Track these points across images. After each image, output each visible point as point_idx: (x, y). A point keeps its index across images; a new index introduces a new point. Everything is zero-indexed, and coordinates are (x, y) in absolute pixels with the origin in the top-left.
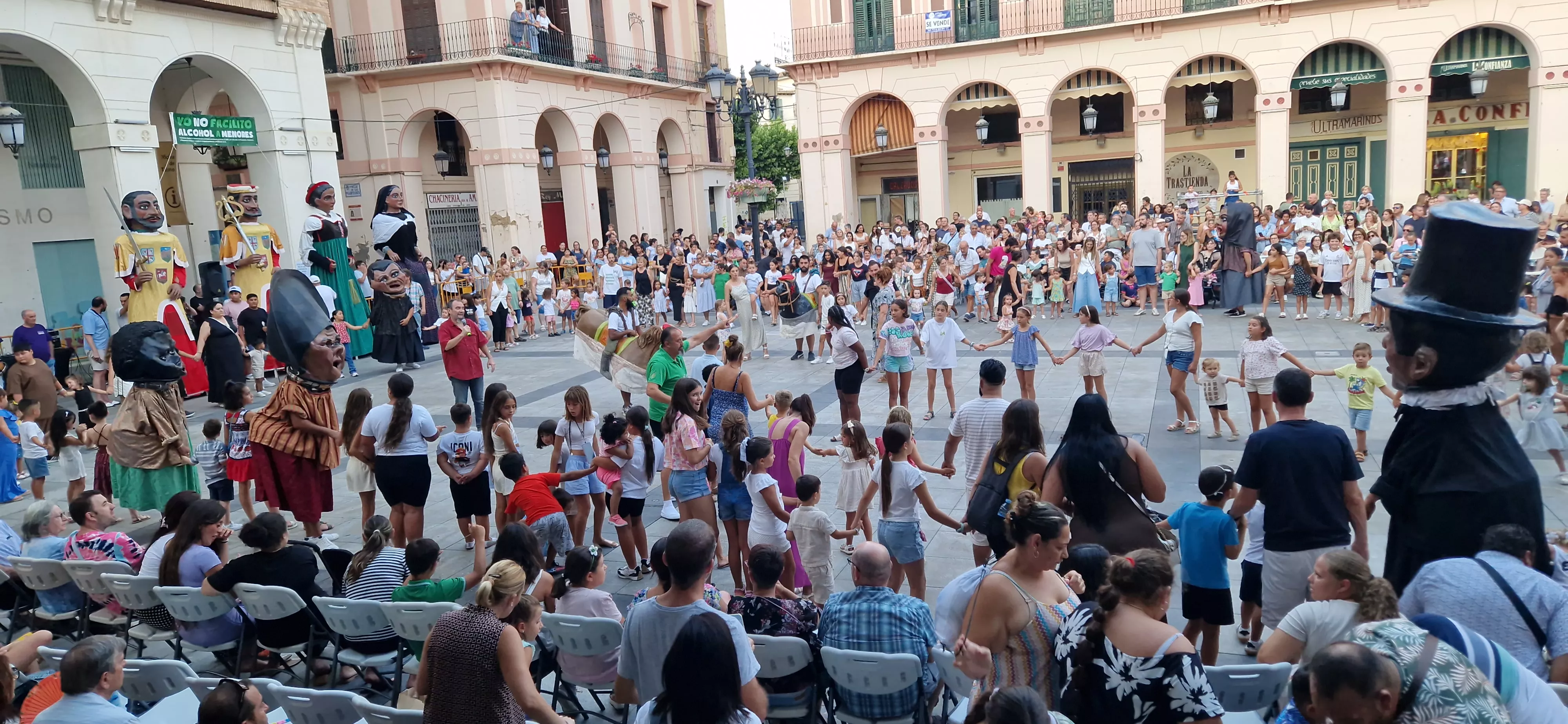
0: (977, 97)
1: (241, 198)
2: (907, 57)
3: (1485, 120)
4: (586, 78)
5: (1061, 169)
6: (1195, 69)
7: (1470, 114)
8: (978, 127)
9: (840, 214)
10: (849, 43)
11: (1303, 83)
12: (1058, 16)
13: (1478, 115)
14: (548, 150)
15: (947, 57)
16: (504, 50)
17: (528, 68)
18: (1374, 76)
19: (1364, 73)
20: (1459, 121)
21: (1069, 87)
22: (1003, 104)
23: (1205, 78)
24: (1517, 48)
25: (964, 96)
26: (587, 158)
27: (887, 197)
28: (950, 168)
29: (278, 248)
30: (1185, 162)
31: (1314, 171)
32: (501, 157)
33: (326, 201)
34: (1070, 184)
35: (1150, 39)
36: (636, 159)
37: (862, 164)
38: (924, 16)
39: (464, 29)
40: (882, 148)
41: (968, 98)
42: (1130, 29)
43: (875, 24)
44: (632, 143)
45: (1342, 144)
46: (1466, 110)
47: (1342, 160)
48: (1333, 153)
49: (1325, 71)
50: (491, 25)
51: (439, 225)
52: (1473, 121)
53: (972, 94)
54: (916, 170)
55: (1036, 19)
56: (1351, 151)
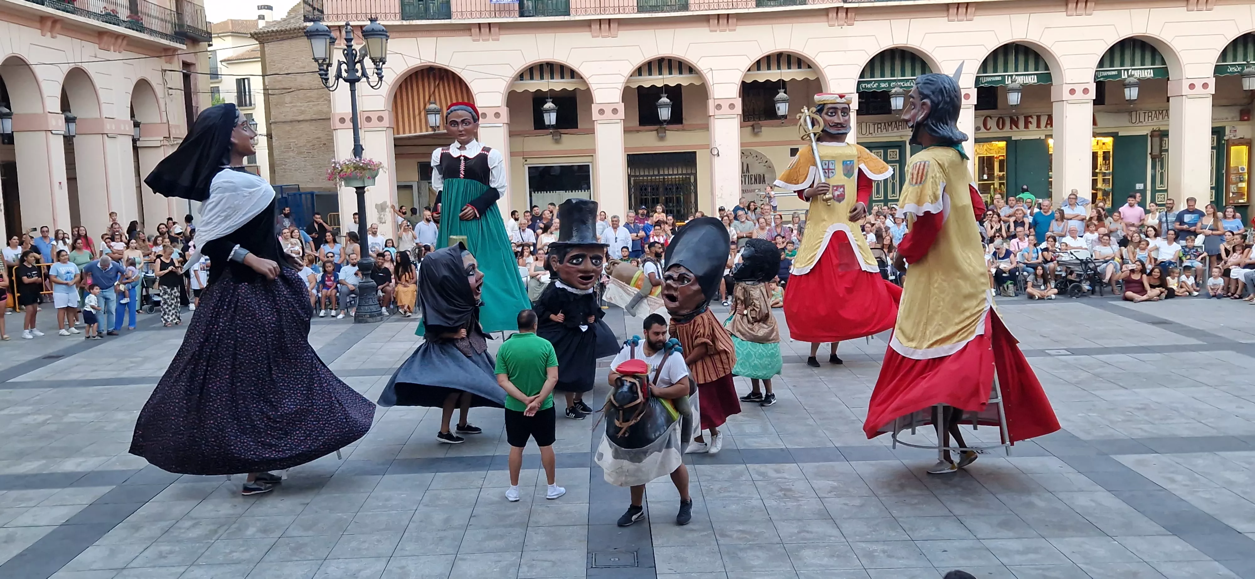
0: (542, 78)
2: (467, 28)
3: (1005, 130)
6: (764, 65)
7: (992, 123)
8: (547, 111)
9: (385, 203)
11: (863, 85)
13: (998, 126)
15: (511, 32)
20: (983, 129)
21: (641, 74)
22: (570, 88)
23: (774, 75)
24: (1041, 65)
25: (527, 76)
26: (53, 124)
35: (725, 31)
36: (108, 127)
40: (434, 129)
41: (532, 78)
42: (704, 19)
44: (104, 107)
45: (884, 146)
46: (990, 119)
49: (883, 75)
52: (994, 131)
53: (537, 74)
56: (891, 154)
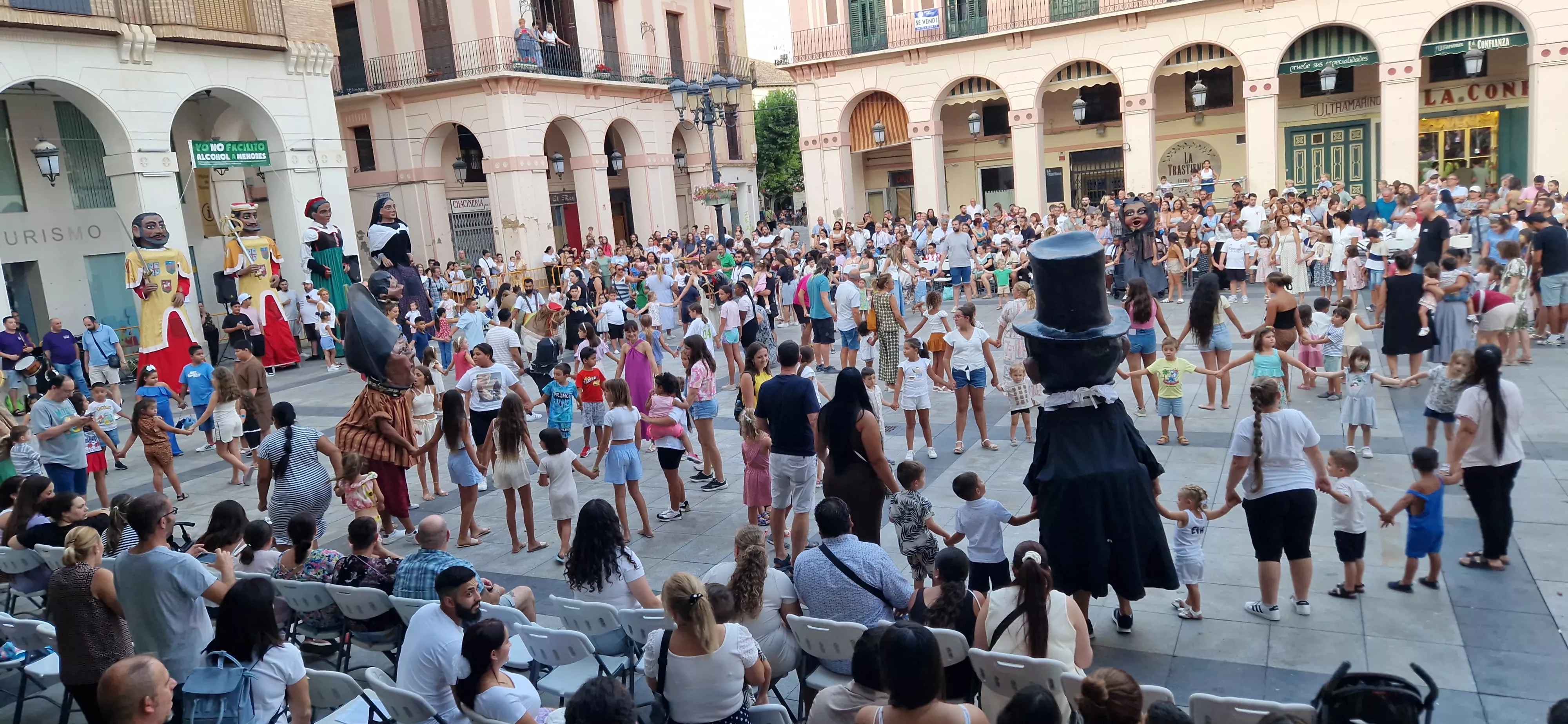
0: (971, 91)
1: (242, 215)
2: (899, 55)
3: (1496, 98)
4: (595, 87)
5: (1062, 158)
6: (1184, 57)
7: (1478, 91)
8: (972, 121)
9: (840, 209)
10: (844, 43)
11: (1294, 67)
12: (1044, 10)
13: (1487, 93)
14: (558, 156)
15: (937, 53)
16: (510, 66)
17: (535, 81)
18: (1366, 58)
19: (1356, 56)
20: (1467, 100)
21: (1060, 79)
22: (994, 98)
23: (1194, 66)
24: (1515, 25)
25: (958, 91)
26: (597, 162)
27: (894, 190)
28: (946, 161)
29: (277, 257)
30: (1186, 149)
31: (1318, 155)
32: (509, 165)
33: (322, 215)
34: (1072, 173)
35: (1136, 29)
36: (650, 161)
37: (869, 159)
38: (913, 14)
39: (475, 48)
40: (881, 143)
41: (962, 93)
42: (1114, 20)
43: (869, 23)
44: (645, 145)
45: (1346, 126)
46: (1475, 88)
47: (1347, 143)
48: (1337, 136)
49: (1316, 55)
50: (498, 43)
51: (463, 229)
52: (1482, 99)
53: (966, 88)
54: (911, 164)
55: (1021, 13)
56: (1356, 134)
